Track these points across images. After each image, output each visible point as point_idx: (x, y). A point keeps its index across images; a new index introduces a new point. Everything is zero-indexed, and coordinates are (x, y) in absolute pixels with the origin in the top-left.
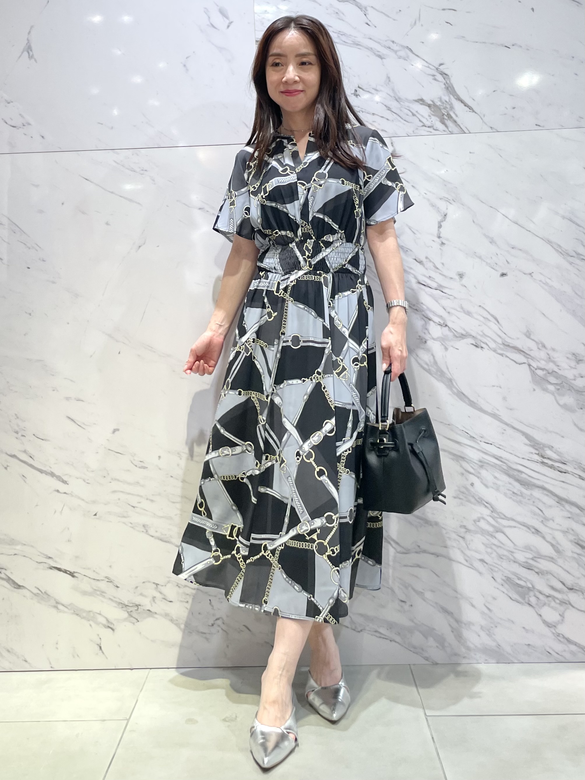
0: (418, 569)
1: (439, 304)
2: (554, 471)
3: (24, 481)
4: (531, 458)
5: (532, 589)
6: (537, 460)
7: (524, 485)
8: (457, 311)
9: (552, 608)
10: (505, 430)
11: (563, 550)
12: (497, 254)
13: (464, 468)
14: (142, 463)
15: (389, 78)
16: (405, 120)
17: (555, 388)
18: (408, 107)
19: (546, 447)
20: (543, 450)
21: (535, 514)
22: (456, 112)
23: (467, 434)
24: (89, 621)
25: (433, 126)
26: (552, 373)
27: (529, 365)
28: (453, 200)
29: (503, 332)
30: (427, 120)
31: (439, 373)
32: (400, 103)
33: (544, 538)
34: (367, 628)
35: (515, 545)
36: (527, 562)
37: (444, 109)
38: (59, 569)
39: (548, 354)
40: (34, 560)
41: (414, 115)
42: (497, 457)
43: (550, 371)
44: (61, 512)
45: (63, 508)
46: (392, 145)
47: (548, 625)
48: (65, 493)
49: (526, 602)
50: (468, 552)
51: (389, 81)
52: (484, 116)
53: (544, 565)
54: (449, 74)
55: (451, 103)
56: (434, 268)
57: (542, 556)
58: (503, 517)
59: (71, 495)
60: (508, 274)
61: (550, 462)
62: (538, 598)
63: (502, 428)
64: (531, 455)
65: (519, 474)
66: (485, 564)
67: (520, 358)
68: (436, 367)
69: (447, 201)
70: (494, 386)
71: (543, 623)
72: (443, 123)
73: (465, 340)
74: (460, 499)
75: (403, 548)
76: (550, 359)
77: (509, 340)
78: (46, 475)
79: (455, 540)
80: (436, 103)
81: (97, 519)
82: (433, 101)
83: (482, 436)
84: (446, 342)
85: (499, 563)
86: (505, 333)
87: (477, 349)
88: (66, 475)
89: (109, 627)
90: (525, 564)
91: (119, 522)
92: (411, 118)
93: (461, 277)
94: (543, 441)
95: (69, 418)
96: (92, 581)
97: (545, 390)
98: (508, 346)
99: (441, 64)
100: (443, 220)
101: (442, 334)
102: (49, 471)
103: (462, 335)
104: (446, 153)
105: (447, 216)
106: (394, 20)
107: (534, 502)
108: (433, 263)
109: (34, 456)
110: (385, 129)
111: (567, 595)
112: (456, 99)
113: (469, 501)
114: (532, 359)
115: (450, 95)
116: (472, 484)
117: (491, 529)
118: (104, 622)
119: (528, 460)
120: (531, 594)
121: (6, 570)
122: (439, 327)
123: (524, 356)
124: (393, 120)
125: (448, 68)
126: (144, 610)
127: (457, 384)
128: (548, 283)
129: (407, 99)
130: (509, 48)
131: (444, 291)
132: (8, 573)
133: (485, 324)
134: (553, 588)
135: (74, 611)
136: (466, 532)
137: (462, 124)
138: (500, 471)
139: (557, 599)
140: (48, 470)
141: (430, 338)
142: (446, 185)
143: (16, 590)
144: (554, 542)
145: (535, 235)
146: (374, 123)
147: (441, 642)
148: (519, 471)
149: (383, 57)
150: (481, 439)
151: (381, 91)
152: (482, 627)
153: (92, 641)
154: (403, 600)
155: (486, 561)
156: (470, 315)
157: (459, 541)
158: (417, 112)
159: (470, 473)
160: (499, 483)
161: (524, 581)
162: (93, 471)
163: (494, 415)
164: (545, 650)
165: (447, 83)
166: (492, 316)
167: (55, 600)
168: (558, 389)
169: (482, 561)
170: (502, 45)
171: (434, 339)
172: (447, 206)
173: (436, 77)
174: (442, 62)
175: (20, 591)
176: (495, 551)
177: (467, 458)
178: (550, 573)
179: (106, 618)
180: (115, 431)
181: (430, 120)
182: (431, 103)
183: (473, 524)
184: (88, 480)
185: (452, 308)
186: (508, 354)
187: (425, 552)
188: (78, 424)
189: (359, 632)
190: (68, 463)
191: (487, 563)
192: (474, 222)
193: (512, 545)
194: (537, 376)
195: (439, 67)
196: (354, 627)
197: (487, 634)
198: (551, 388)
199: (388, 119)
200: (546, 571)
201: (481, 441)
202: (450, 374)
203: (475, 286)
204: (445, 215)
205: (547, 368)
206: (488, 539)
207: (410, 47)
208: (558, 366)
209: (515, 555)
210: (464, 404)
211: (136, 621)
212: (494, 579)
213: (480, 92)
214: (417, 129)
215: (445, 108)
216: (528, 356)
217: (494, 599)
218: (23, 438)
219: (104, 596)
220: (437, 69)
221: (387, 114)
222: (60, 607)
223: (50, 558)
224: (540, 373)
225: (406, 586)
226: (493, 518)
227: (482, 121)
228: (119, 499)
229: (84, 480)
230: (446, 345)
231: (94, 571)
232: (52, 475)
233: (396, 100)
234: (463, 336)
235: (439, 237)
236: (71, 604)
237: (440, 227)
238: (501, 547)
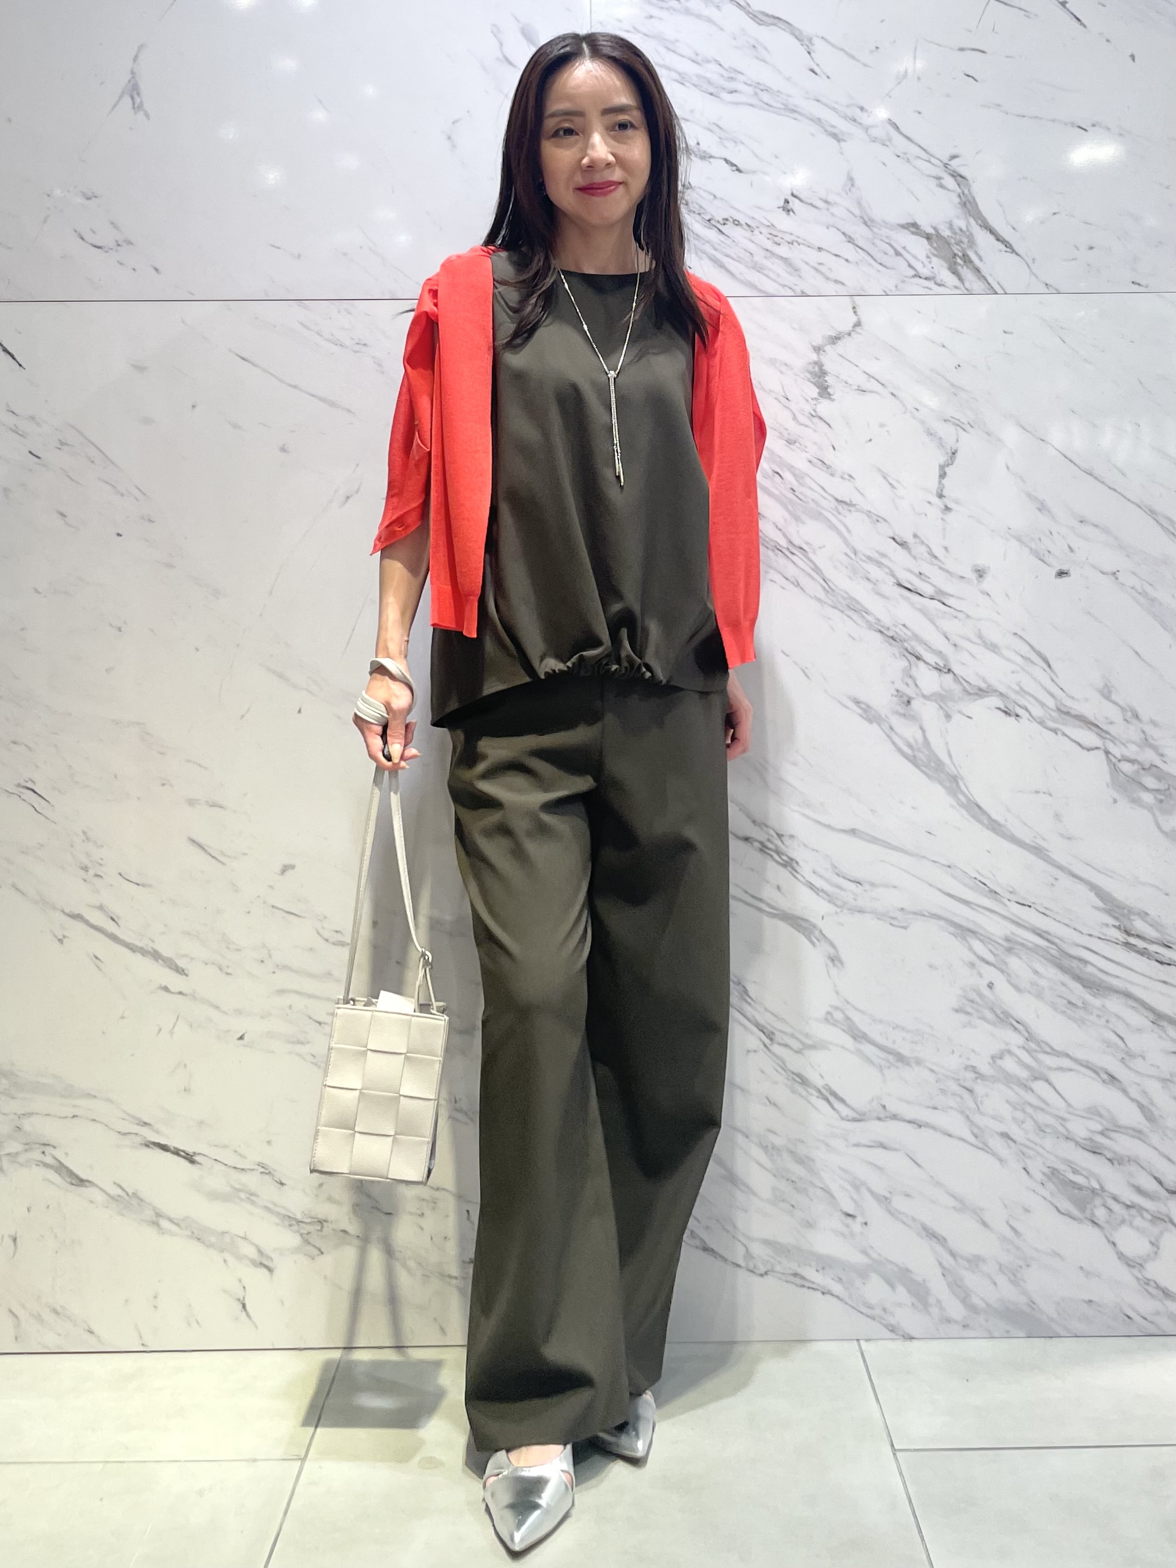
0: (880, 1151)
1: (937, 627)
2: (1148, 961)
3: (98, 967)
4: (1103, 934)
5: (1099, 1192)
6: (1117, 939)
7: (1090, 988)
8: (972, 642)
9: (1137, 1229)
10: (1056, 879)
11: (1161, 1116)
12: (1051, 533)
13: (975, 954)
14: (339, 934)
15: (851, 179)
16: (881, 264)
17: (1156, 798)
18: (887, 237)
19: (1135, 914)
20: (1129, 919)
21: (1109, 1044)
22: (981, 253)
23: (983, 886)
24: (222, 1251)
25: (934, 277)
26: (1150, 768)
27: (1107, 753)
28: (969, 423)
29: (1056, 684)
30: (924, 266)
31: (933, 765)
32: (872, 230)
33: (1125, 1091)
34: (778, 1268)
35: (1069, 1105)
36: (1091, 1140)
37: (957, 244)
38: (164, 1148)
39: (1143, 732)
40: (113, 1130)
41: (898, 254)
42: (1039, 932)
43: (1147, 766)
44: (172, 1032)
45: (176, 1023)
46: (855, 312)
47: (1130, 1263)
48: (180, 993)
49: (1086, 1218)
50: (977, 1118)
51: (853, 185)
52: (1034, 260)
53: (1124, 1145)
54: (968, 177)
55: (971, 234)
56: (928, 557)
57: (1120, 1127)
58: (1048, 1050)
59: (194, 997)
60: (1071, 572)
61: (1140, 944)
62: (1110, 1210)
63: (1051, 876)
64: (1105, 930)
65: (1081, 966)
66: (1011, 1143)
67: (1089, 738)
68: (925, 750)
69: (958, 425)
70: (1039, 792)
71: (1119, 1258)
72: (955, 272)
73: (986, 699)
74: (968, 1013)
75: (853, 1109)
76: (1146, 742)
77: (1068, 703)
78: (143, 955)
79: (954, 1094)
80: (940, 232)
81: (244, 1046)
82: (935, 229)
83: (1011, 890)
84: (950, 704)
85: (1038, 1141)
86: (1062, 689)
87: (1008, 716)
88: (184, 956)
89: (261, 1264)
90: (1088, 1143)
91: (290, 1053)
92: (891, 260)
93: (981, 576)
94: (1128, 903)
95: (193, 841)
96: (232, 1172)
97: (1136, 801)
98: (1068, 713)
99: (954, 157)
100: (950, 463)
101: (941, 686)
102: (150, 949)
103: (980, 689)
104: (957, 331)
105: (958, 455)
106: (865, 65)
107: (1107, 1021)
108: (929, 547)
109: (118, 917)
110: (844, 281)
111: (1165, 1205)
112: (981, 226)
113: (983, 1018)
114: (1112, 742)
115: (968, 216)
116: (990, 986)
117: (1024, 1074)
118: (251, 1252)
119: (1099, 938)
120: (1098, 1201)
121: (54, 1147)
122: (935, 673)
123: (1098, 734)
124: (857, 263)
125: (966, 165)
126: (334, 1230)
127: (967, 788)
128: (1145, 592)
129: (884, 221)
130: (1085, 130)
131: (945, 601)
132: (59, 1154)
133: (1023, 669)
134: (1139, 1190)
135: (193, 1233)
136: (977, 1078)
137: (991, 275)
138: (1045, 959)
139: (1146, 1210)
140: (147, 945)
141: (917, 694)
142: (956, 395)
143: (73, 1187)
144: (1144, 1102)
145: (1125, 497)
146: (820, 267)
147: (920, 1294)
148: (1080, 960)
149: (841, 137)
150: (1011, 897)
151: (835, 203)
152: (1001, 1268)
153: (225, 1291)
154: (851, 1212)
155: (1013, 1137)
156: (996, 650)
157: (961, 1098)
158: (904, 248)
159: (988, 963)
160: (1043, 983)
161: (1085, 1176)
162: (238, 950)
163: (1036, 848)
164: (1121, 1310)
165: (963, 194)
166: (1040, 654)
167: (154, 1208)
168: (1161, 801)
169: (1005, 1136)
170: (1073, 124)
171: (925, 697)
172: (957, 434)
173: (941, 181)
174: (954, 152)
175: (82, 1190)
176: (1032, 1118)
177: (983, 932)
178: (1135, 1161)
179: (257, 1246)
180: (286, 869)
181: (929, 266)
182: (931, 231)
183: (989, 1064)
184: (228, 967)
185: (960, 636)
186: (1068, 730)
187: (894, 1117)
188: (210, 855)
189: (761, 1275)
190: (189, 934)
191: (1015, 1142)
192: (1008, 468)
193: (1064, 1102)
194: (1122, 774)
195: (949, 163)
196: (751, 1266)
197: (1011, 1281)
198: (1148, 798)
199: (847, 260)
200: (1127, 1156)
201: (1009, 900)
202: (954, 765)
203: (1007, 594)
204: (954, 453)
205: (1139, 759)
206: (1017, 1093)
207: (894, 120)
208: (1162, 755)
209: (1068, 1125)
210: (980, 826)
211: (316, 1252)
212: (1028, 1172)
213: (1030, 216)
214: (903, 281)
215: (959, 243)
216: (1104, 735)
217: (1027, 1211)
218: (96, 879)
219: (252, 1201)
220: (946, 165)
221: (848, 251)
222: (165, 1224)
223: (146, 1124)
224: (1126, 767)
225: (857, 1185)
226: (1028, 1051)
227: (1029, 271)
228: (290, 1006)
229: (221, 970)
230: (947, 709)
231: (236, 1151)
232: (156, 955)
233: (865, 223)
234: (981, 693)
235: (941, 496)
236: (187, 1217)
237: (943, 475)
238: (1042, 1110)
